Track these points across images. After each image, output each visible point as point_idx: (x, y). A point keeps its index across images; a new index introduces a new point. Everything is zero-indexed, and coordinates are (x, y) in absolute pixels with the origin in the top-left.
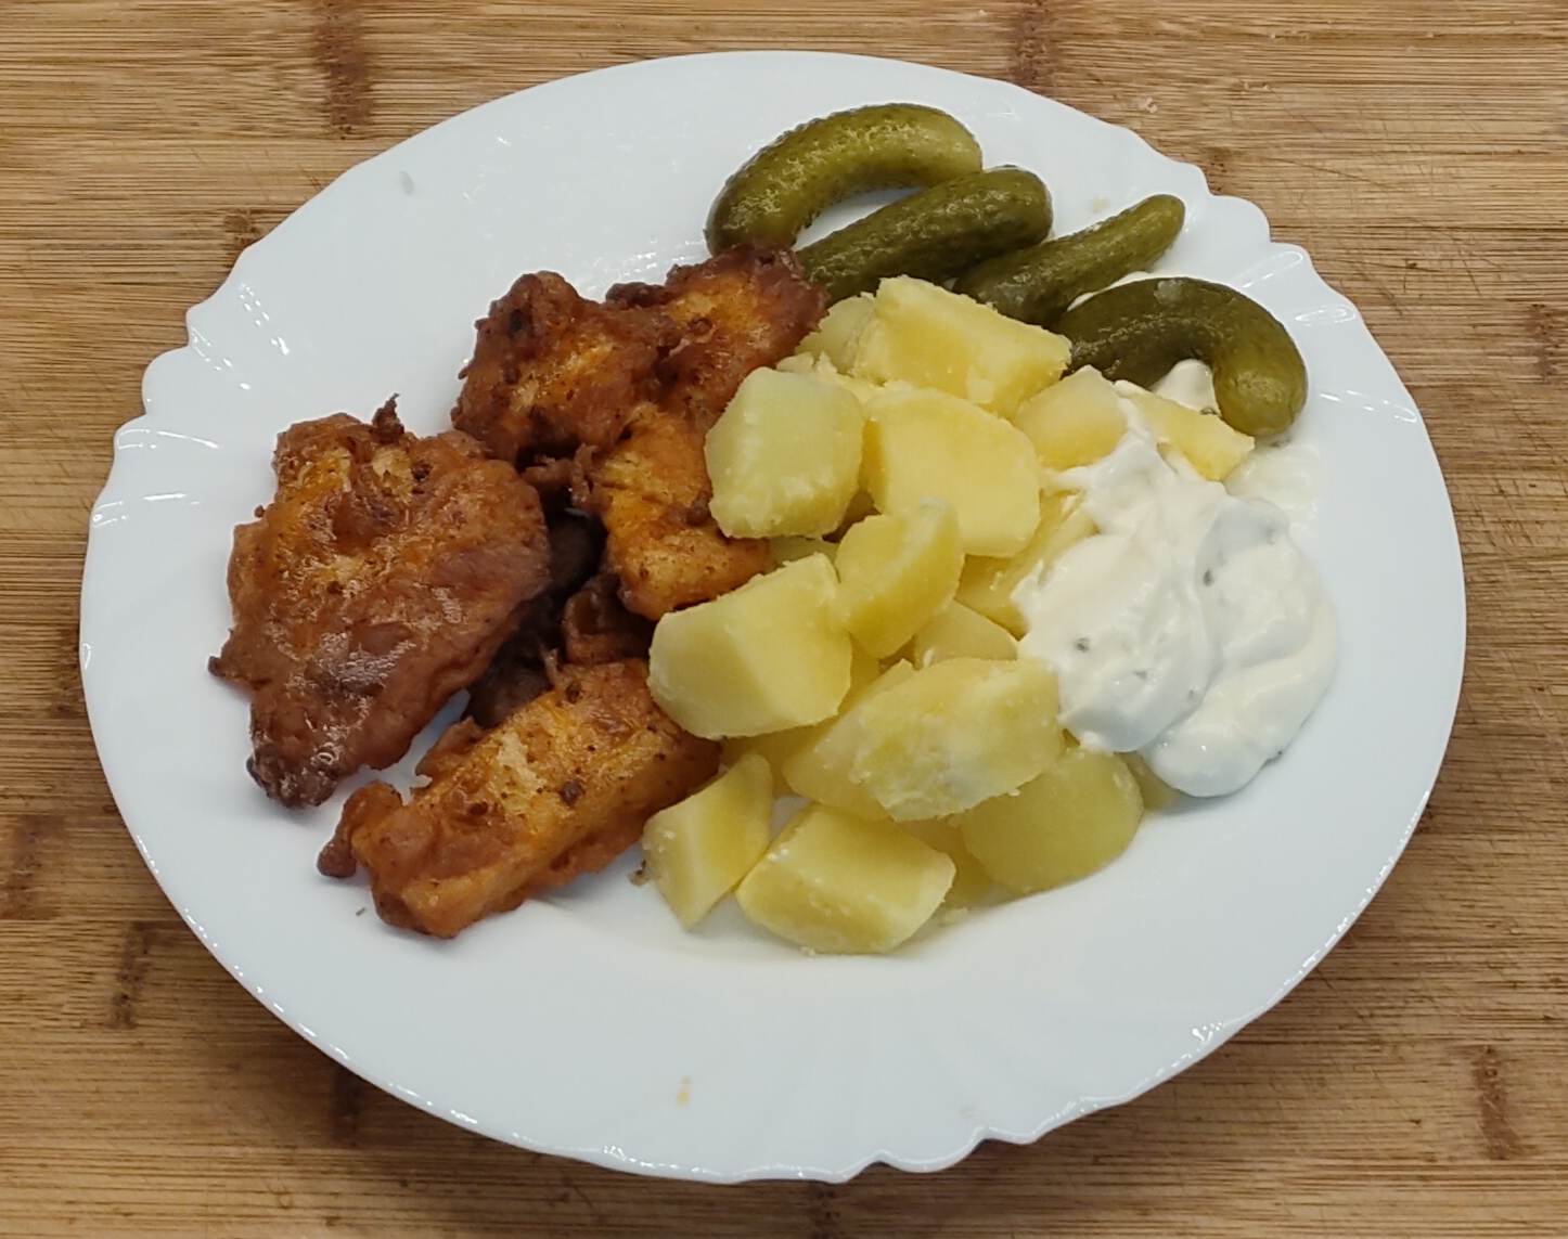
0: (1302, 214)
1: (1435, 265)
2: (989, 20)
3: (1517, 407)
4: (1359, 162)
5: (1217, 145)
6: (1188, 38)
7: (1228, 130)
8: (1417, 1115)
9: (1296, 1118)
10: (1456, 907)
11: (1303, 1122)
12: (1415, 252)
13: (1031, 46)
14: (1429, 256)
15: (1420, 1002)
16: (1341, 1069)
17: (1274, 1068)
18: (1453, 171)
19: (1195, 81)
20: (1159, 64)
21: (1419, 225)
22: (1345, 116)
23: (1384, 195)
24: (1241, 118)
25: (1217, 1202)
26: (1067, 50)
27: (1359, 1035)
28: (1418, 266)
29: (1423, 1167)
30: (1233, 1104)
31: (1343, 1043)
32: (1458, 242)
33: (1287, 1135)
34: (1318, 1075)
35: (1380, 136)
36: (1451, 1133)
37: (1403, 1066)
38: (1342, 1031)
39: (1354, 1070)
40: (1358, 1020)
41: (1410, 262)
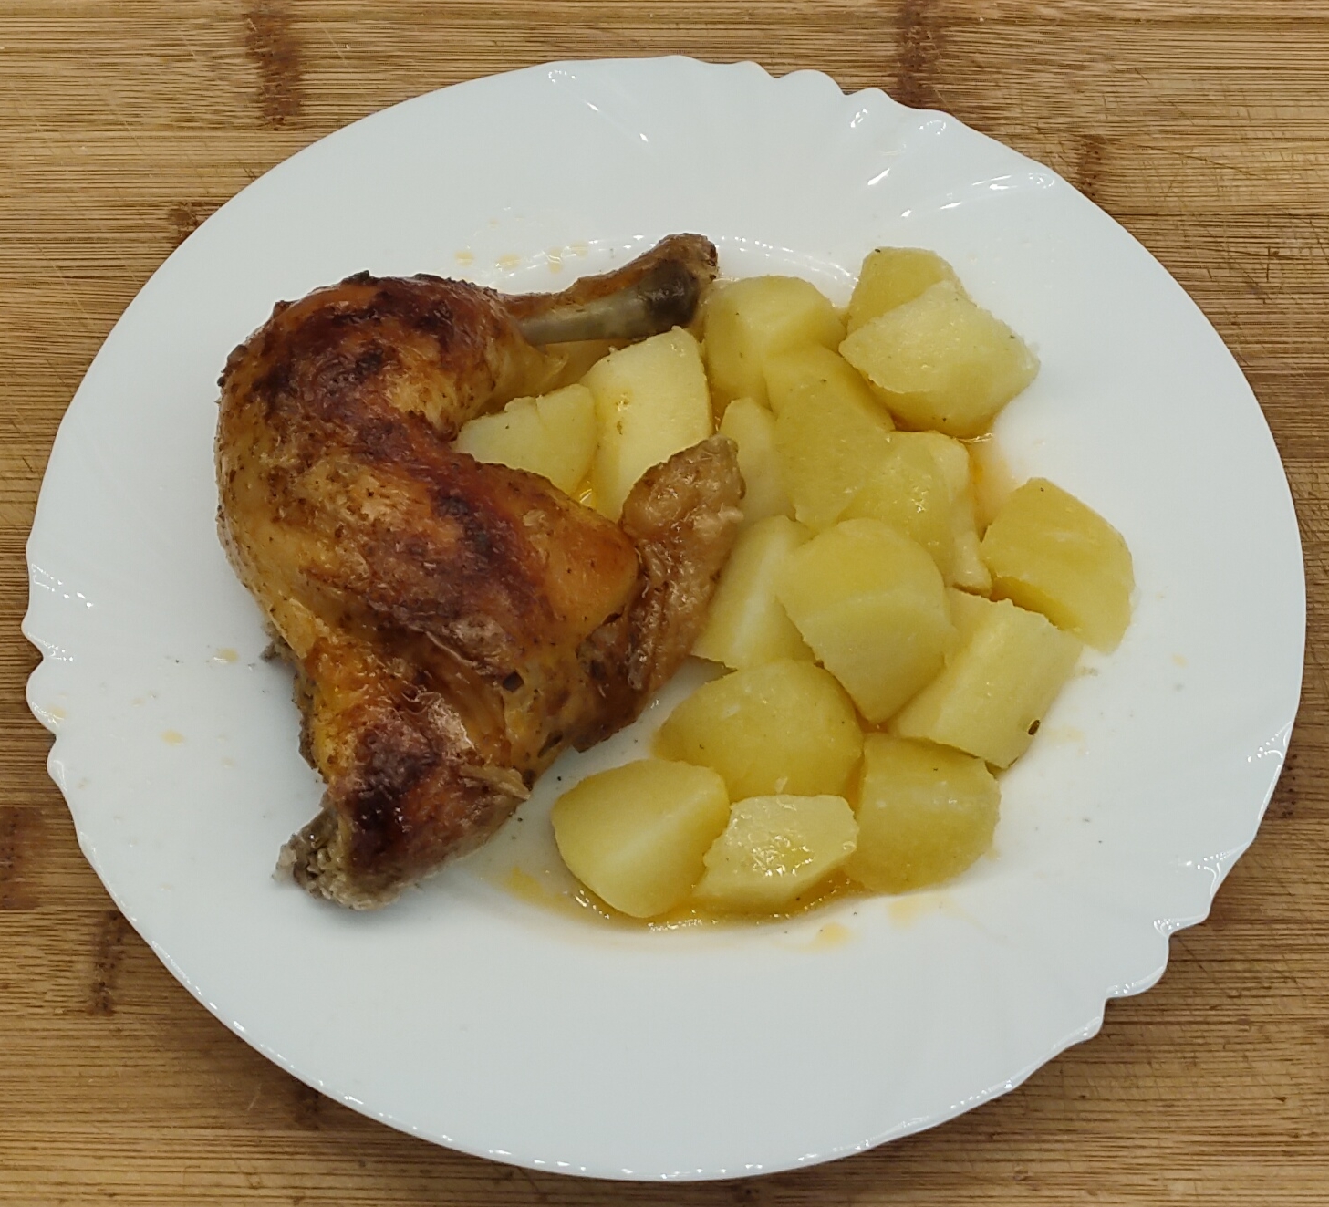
0: (1172, 202)
1: (1295, 253)
4: (1224, 149)
5: (1093, 133)
6: (1062, 23)
7: (1102, 117)
8: (1283, 1092)
9: (1172, 1097)
10: (1315, 890)
11: (1179, 1100)
12: (1277, 240)
13: (917, 33)
14: (1291, 245)
15: (1285, 982)
16: (1214, 1048)
17: (1151, 1048)
18: (1312, 157)
19: (1069, 67)
20: (1037, 50)
21: (1280, 213)
22: (1210, 102)
23: (1248, 183)
24: (1113, 105)
26: (952, 36)
27: (1229, 1016)
28: (1280, 254)
29: (1287, 1144)
30: (1113, 1083)
31: (1214, 1023)
32: (1316, 230)
33: (1165, 1113)
34: (1192, 1054)
35: (1244, 122)
36: (1314, 1110)
37: (1269, 1046)
38: (1213, 1012)
39: (1224, 1049)
40: (1229, 1001)
41: (1273, 250)
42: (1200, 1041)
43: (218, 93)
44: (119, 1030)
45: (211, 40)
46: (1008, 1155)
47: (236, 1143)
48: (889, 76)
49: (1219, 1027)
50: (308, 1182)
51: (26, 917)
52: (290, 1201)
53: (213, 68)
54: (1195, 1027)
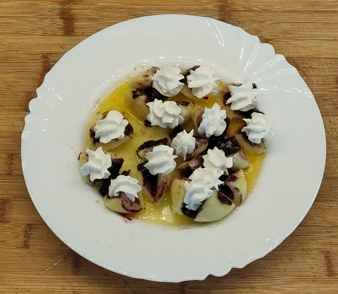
0: (286, 54)
1: (316, 67)
2: (214, 7)
3: (334, 101)
4: (299, 42)
5: (267, 38)
6: (259, 12)
7: (269, 34)
8: (312, 267)
10: (320, 219)
11: (287, 268)
12: (311, 64)
13: (224, 14)
14: (314, 65)
15: (313, 240)
16: (296, 256)
17: (281, 256)
18: (320, 44)
19: (261, 22)
20: (253, 18)
21: (312, 57)
22: (295, 31)
23: (304, 50)
24: (272, 31)
25: (269, 287)
26: (232, 14)
27: (300, 248)
28: (312, 67)
29: (313, 279)
30: (272, 265)
31: (296, 250)
32: (321, 61)
33: (284, 272)
34: (291, 258)
35: (303, 36)
36: (320, 271)
37: (309, 255)
38: (296, 248)
39: (298, 256)
40: (299, 245)
41: (310, 66)
42: (293, 254)
43: (53, 27)
44: (30, 252)
45: (51, 14)
46: (247, 282)
47: (59, 279)
49: (297, 251)
50: (76, 288)
51: (8, 225)
52: (72, 293)
53: (52, 21)
54: (291, 251)
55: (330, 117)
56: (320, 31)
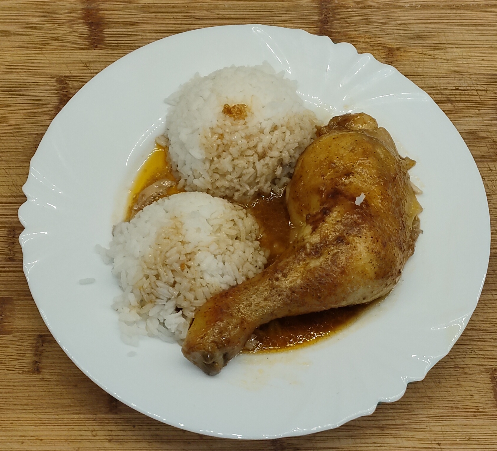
0: (420, 71)
1: (465, 88)
3: (494, 139)
4: (438, 52)
5: (390, 47)
6: (378, 8)
7: (393, 41)
8: (472, 393)
9: (432, 395)
10: (481, 319)
11: (434, 397)
12: (458, 84)
13: (326, 12)
14: (463, 85)
15: (471, 353)
16: (446, 377)
18: (469, 54)
19: (381, 23)
20: (369, 18)
21: (459, 74)
22: (432, 35)
23: (447, 63)
24: (397, 37)
25: (407, 426)
26: (338, 13)
27: (451, 365)
28: (459, 89)
29: (475, 412)
32: (472, 80)
33: (429, 402)
34: (438, 380)
35: (444, 42)
36: (484, 399)
37: (466, 376)
38: (445, 364)
39: (450, 378)
40: (451, 360)
41: (456, 88)
42: (442, 375)
44: (43, 379)
47: (86, 419)
48: (316, 27)
49: (448, 369)
50: (114, 434)
52: (107, 441)
54: (439, 370)
55: (489, 164)
56: (470, 35)
